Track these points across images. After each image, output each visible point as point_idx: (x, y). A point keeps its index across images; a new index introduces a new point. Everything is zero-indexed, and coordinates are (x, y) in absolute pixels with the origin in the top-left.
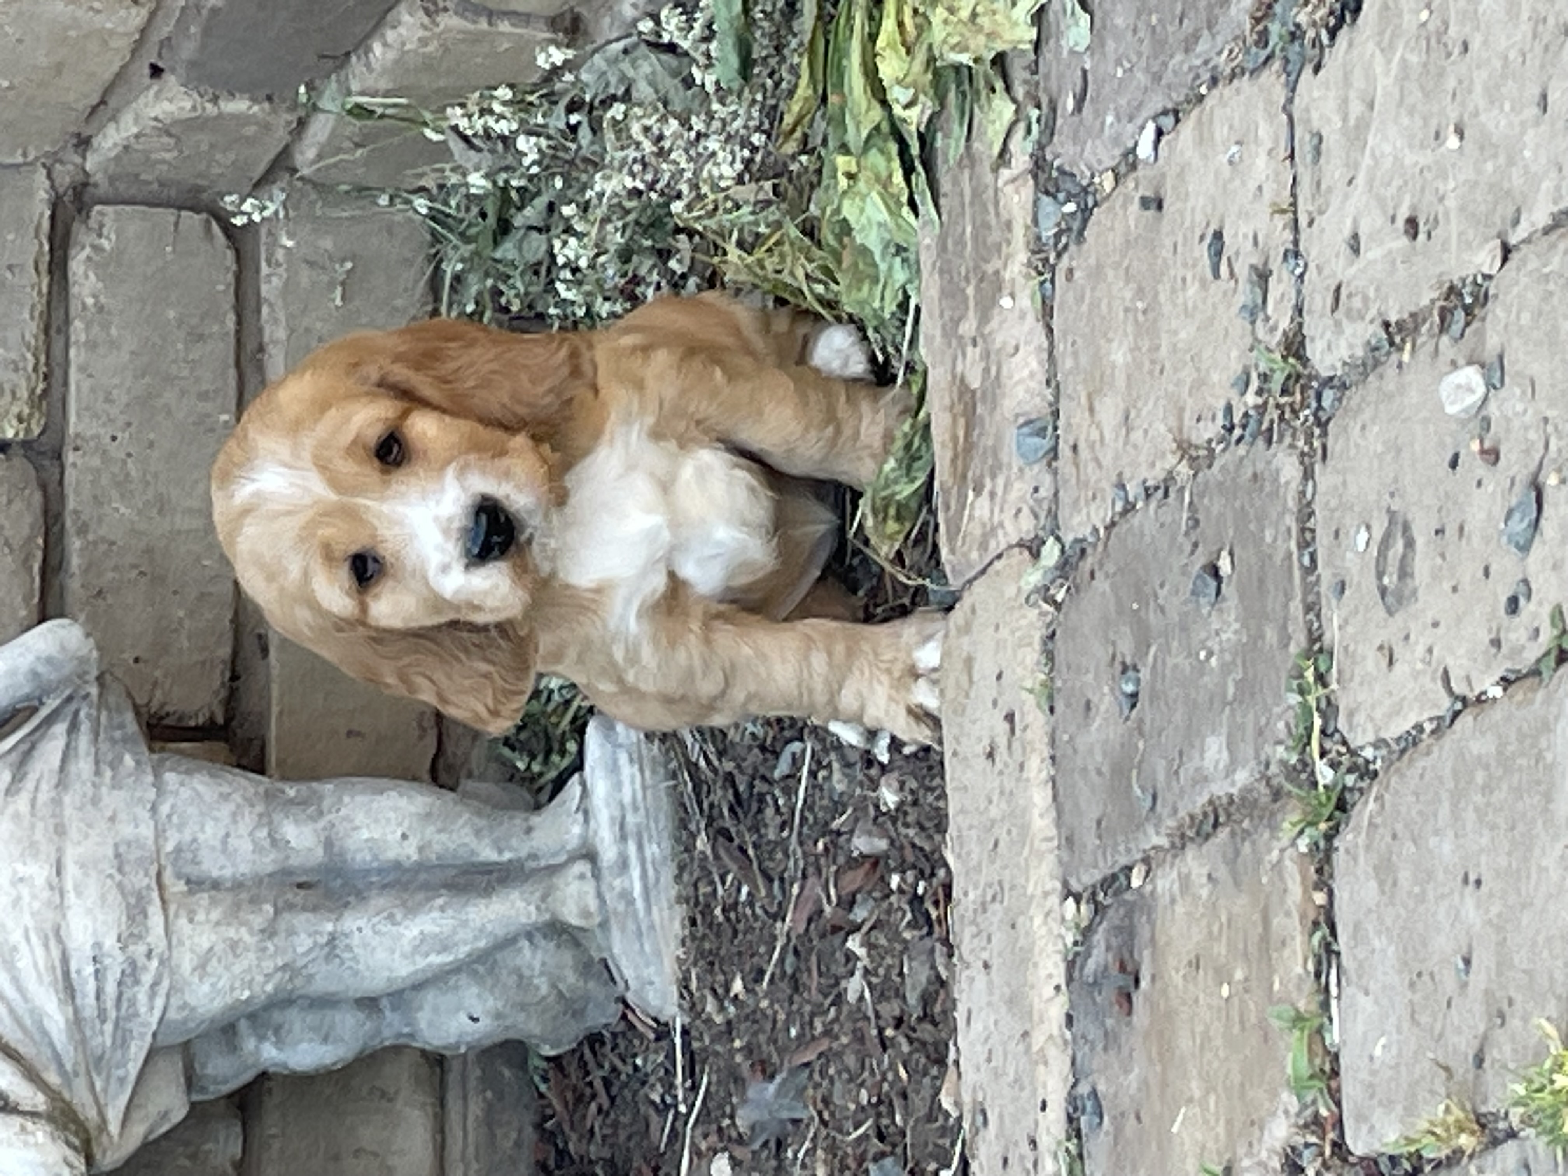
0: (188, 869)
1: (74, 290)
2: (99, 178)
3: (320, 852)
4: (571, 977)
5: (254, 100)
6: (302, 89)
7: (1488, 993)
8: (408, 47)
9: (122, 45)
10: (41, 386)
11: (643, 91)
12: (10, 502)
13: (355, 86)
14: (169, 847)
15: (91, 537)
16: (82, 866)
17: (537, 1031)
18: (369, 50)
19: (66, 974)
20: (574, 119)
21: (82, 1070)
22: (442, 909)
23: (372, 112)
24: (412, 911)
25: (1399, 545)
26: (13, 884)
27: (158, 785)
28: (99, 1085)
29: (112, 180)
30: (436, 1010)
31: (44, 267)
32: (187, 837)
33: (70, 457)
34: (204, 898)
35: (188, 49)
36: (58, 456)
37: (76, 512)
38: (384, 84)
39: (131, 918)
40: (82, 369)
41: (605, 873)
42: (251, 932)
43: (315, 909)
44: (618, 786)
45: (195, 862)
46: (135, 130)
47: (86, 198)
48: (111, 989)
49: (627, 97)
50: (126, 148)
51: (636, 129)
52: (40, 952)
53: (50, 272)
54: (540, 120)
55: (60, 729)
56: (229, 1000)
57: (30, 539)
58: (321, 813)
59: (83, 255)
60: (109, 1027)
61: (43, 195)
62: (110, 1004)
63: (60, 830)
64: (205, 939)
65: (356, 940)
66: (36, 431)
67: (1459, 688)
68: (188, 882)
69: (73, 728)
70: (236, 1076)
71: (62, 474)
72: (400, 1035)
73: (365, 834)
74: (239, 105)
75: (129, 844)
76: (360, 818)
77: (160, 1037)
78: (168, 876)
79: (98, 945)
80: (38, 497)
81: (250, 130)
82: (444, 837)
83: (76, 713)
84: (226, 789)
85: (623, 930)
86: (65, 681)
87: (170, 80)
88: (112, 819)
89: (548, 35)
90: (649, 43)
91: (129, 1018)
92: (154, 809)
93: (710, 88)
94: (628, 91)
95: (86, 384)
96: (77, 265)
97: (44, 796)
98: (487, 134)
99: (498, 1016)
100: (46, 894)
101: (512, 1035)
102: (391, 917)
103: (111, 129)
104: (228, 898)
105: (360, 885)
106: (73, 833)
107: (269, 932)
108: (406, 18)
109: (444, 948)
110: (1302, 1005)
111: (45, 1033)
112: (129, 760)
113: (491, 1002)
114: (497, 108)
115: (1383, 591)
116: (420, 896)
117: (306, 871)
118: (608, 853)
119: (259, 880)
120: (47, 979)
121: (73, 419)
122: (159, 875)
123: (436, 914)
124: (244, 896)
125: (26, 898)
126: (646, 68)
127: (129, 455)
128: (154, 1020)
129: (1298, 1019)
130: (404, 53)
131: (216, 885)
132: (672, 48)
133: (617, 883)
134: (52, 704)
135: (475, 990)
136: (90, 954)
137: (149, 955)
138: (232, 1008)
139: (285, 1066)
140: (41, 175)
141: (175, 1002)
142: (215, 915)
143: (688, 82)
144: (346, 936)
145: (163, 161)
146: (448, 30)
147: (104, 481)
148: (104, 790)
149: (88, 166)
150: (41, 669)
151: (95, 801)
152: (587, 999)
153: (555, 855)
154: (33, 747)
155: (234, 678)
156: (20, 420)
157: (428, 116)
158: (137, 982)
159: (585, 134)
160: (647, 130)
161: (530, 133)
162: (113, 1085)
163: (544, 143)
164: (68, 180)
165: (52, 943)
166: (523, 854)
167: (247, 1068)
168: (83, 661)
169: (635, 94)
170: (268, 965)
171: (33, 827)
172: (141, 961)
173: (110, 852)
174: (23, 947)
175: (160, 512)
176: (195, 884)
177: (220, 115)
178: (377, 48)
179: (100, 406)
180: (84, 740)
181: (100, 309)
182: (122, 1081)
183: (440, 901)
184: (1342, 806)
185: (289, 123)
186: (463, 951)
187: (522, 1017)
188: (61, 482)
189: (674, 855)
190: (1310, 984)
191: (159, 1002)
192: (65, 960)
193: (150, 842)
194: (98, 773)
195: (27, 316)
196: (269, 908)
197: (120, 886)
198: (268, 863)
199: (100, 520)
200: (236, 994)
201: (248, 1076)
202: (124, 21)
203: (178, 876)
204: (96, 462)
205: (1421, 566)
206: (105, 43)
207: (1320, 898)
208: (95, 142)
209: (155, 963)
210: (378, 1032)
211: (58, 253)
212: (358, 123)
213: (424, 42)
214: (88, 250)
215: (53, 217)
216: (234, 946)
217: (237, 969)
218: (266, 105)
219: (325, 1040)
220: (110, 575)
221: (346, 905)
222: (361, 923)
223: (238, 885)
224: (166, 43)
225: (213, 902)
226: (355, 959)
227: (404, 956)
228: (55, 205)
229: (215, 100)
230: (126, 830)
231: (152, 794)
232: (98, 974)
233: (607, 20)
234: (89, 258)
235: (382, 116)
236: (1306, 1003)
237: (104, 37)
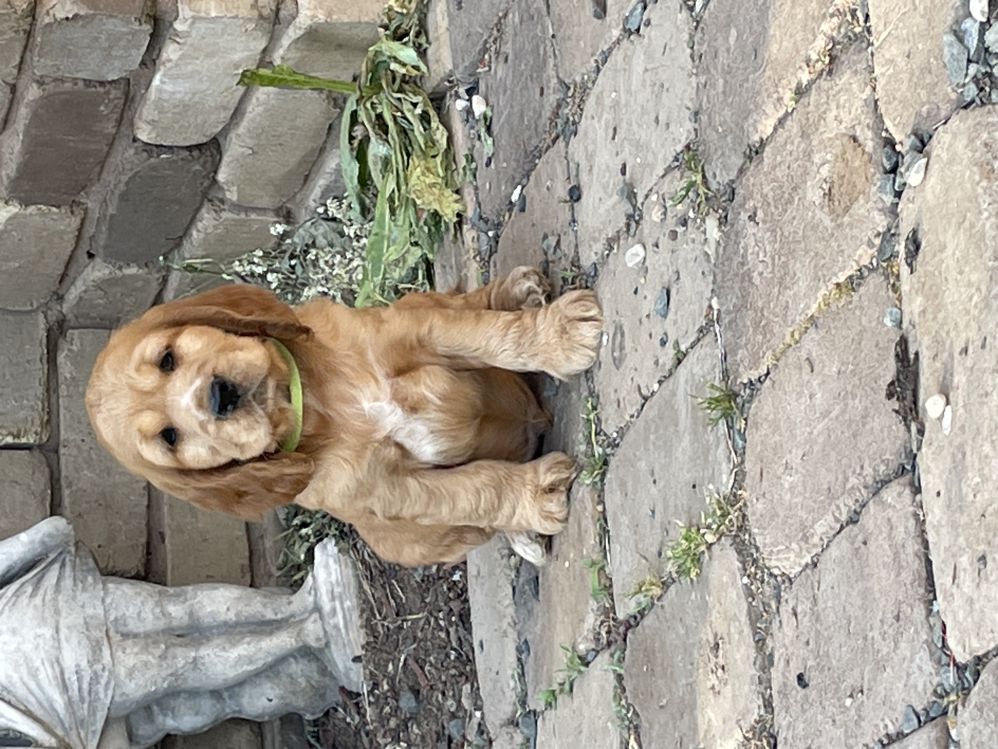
0: (121, 629)
1: (60, 371)
2: (70, 316)
3: (186, 618)
4: (316, 676)
5: (140, 267)
6: (161, 258)
7: (662, 523)
8: (209, 231)
9: (71, 238)
10: (46, 418)
11: (321, 241)
12: (34, 473)
13: (187, 255)
14: (112, 618)
15: (74, 488)
16: (69, 628)
17: (302, 705)
18: (191, 235)
19: (63, 680)
20: (293, 262)
21: (74, 726)
22: (249, 644)
23: (196, 269)
24: (234, 645)
25: (619, 336)
26: (35, 639)
27: (105, 589)
28: (83, 734)
29: (76, 317)
30: (251, 697)
31: (45, 361)
32: (120, 614)
33: (62, 451)
34: (130, 642)
35: (102, 239)
36: (57, 452)
37: (67, 477)
38: (200, 253)
39: (94, 652)
40: (66, 408)
41: (326, 618)
42: (154, 657)
43: (186, 645)
44: (329, 574)
45: (125, 625)
46: (83, 288)
47: (65, 328)
48: (85, 686)
49: (314, 245)
50: (81, 298)
51: (321, 263)
52: (49, 671)
53: (48, 362)
54: (277, 265)
55: (57, 566)
56: (146, 691)
57: (44, 491)
58: (186, 600)
59: (64, 354)
60: (86, 706)
61: (43, 326)
62: (86, 694)
63: (57, 612)
64: (131, 661)
65: (207, 660)
66: (45, 439)
67: (645, 392)
68: (122, 635)
69: (63, 565)
70: (155, 734)
71: (59, 459)
72: (234, 712)
73: (209, 610)
74: (132, 270)
75: (91, 618)
76: (206, 602)
77: (112, 712)
78: (112, 633)
79: (78, 666)
80: (47, 470)
81: (140, 284)
82: (247, 608)
83: (64, 560)
84: (138, 590)
85: (336, 644)
86: (58, 546)
87: (98, 260)
88: (83, 606)
89: (276, 219)
90: (324, 219)
91: (95, 701)
92: (103, 601)
93: (352, 235)
94: (314, 242)
95: (68, 416)
96: (61, 358)
97: (48, 597)
98: (252, 274)
99: (282, 698)
100: (51, 643)
101: (290, 709)
102: (224, 649)
103: (73, 290)
104: (142, 642)
105: (208, 634)
106: (64, 614)
107: (163, 657)
108: (206, 215)
109: (251, 662)
110: (594, 557)
111: (54, 709)
112: (90, 579)
113: (277, 691)
114: (256, 260)
115: (614, 359)
116: (238, 637)
117: (181, 628)
118: (327, 607)
119: (157, 633)
120: (54, 683)
121: (62, 432)
122: (107, 631)
123: (246, 646)
124: (150, 641)
125: (42, 646)
126: (321, 230)
127: (91, 448)
128: (108, 702)
129: (593, 564)
130: (207, 234)
131: (136, 636)
132: (334, 219)
133: (331, 622)
134: (52, 556)
135: (269, 685)
136: (74, 669)
137: (104, 669)
138: (147, 695)
139: (177, 729)
140: (41, 317)
141: (118, 692)
142: (136, 650)
143: (342, 234)
144: (202, 658)
145: (100, 305)
146: (226, 220)
147: (80, 459)
148: (78, 593)
149: (64, 311)
150: (46, 539)
151: (74, 598)
152: (325, 688)
153: (303, 613)
154: (42, 577)
155: (149, 553)
156: (36, 433)
157: (223, 267)
158: (98, 683)
159: (299, 270)
160: (326, 262)
161: (273, 271)
162: (90, 736)
163: (280, 276)
164: (54, 318)
165: (56, 665)
166: (288, 613)
167: (160, 730)
168: (67, 535)
169: (317, 242)
170: (164, 674)
171: (43, 611)
172: (100, 673)
173: (82, 621)
174: (42, 668)
175: (109, 474)
176: (126, 636)
177: (124, 276)
178: (195, 233)
179: (76, 425)
180: (68, 569)
181: (73, 378)
182: (94, 732)
183: (247, 639)
184: (606, 463)
185: (158, 279)
186: (260, 664)
187: (294, 698)
188: (58, 463)
189: (359, 605)
190: (598, 548)
191: (110, 693)
192: (62, 673)
193: (102, 616)
194: (75, 585)
195: (37, 384)
196: (163, 646)
197: (88, 638)
198: (162, 624)
199: (79, 479)
200: (149, 688)
201: (160, 736)
202: (69, 225)
203: (117, 632)
204: (75, 452)
205: (628, 344)
206: (62, 238)
207: (600, 508)
208: (66, 297)
209: (107, 673)
210: (223, 710)
211: (51, 354)
212: (190, 275)
213: (215, 227)
214: (66, 352)
215: (47, 337)
216: (146, 664)
217: (147, 676)
218: (146, 270)
219: (197, 714)
220: (84, 506)
221: (201, 644)
222: (210, 651)
223: (147, 635)
224: (92, 238)
225: (135, 644)
226: (207, 669)
227: (231, 667)
228: (49, 331)
229: (120, 268)
230: (90, 611)
231: (102, 593)
232: (79, 680)
233: (303, 211)
234: (67, 356)
235: (202, 271)
236: (597, 556)
237: (61, 234)
